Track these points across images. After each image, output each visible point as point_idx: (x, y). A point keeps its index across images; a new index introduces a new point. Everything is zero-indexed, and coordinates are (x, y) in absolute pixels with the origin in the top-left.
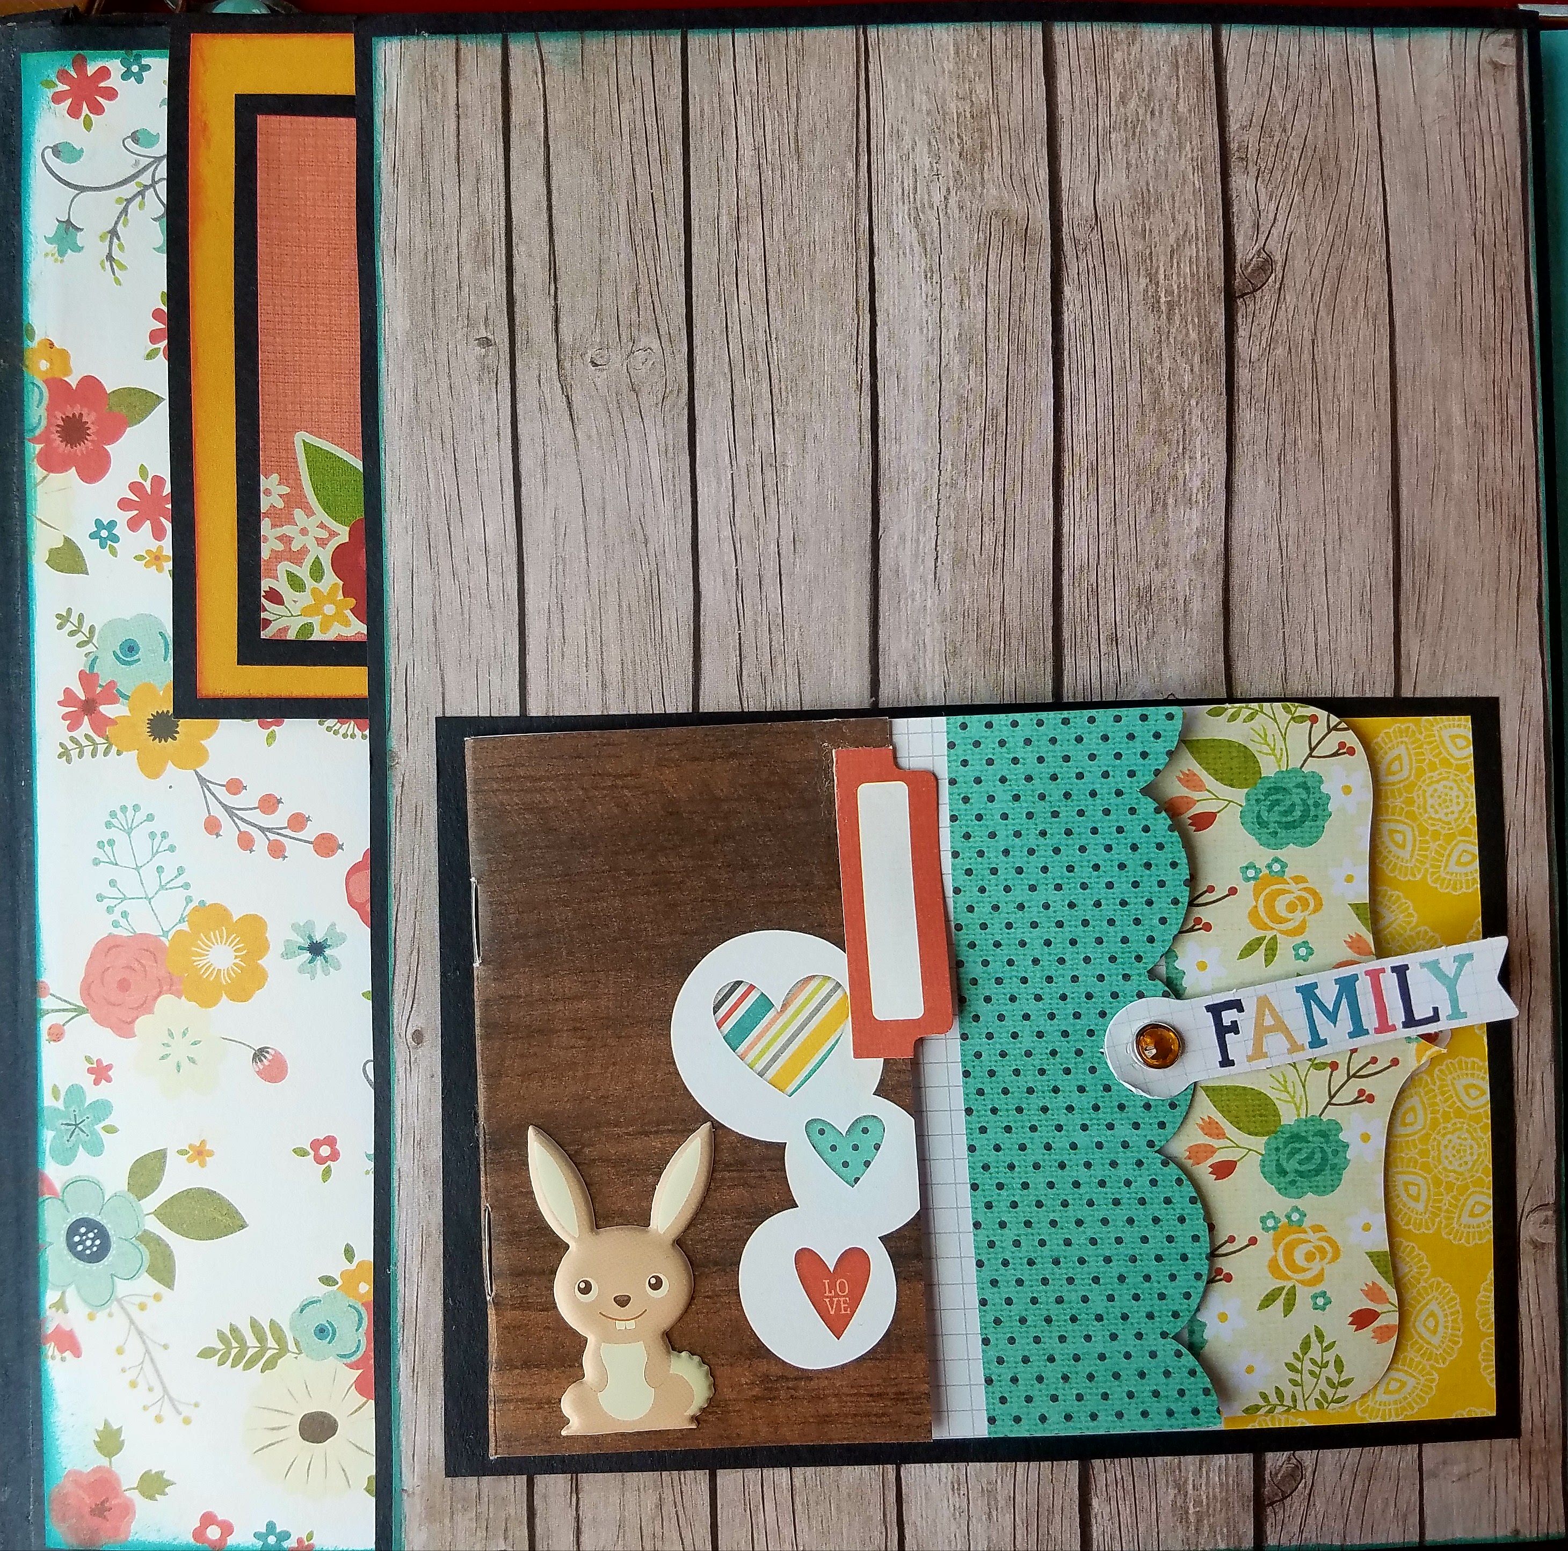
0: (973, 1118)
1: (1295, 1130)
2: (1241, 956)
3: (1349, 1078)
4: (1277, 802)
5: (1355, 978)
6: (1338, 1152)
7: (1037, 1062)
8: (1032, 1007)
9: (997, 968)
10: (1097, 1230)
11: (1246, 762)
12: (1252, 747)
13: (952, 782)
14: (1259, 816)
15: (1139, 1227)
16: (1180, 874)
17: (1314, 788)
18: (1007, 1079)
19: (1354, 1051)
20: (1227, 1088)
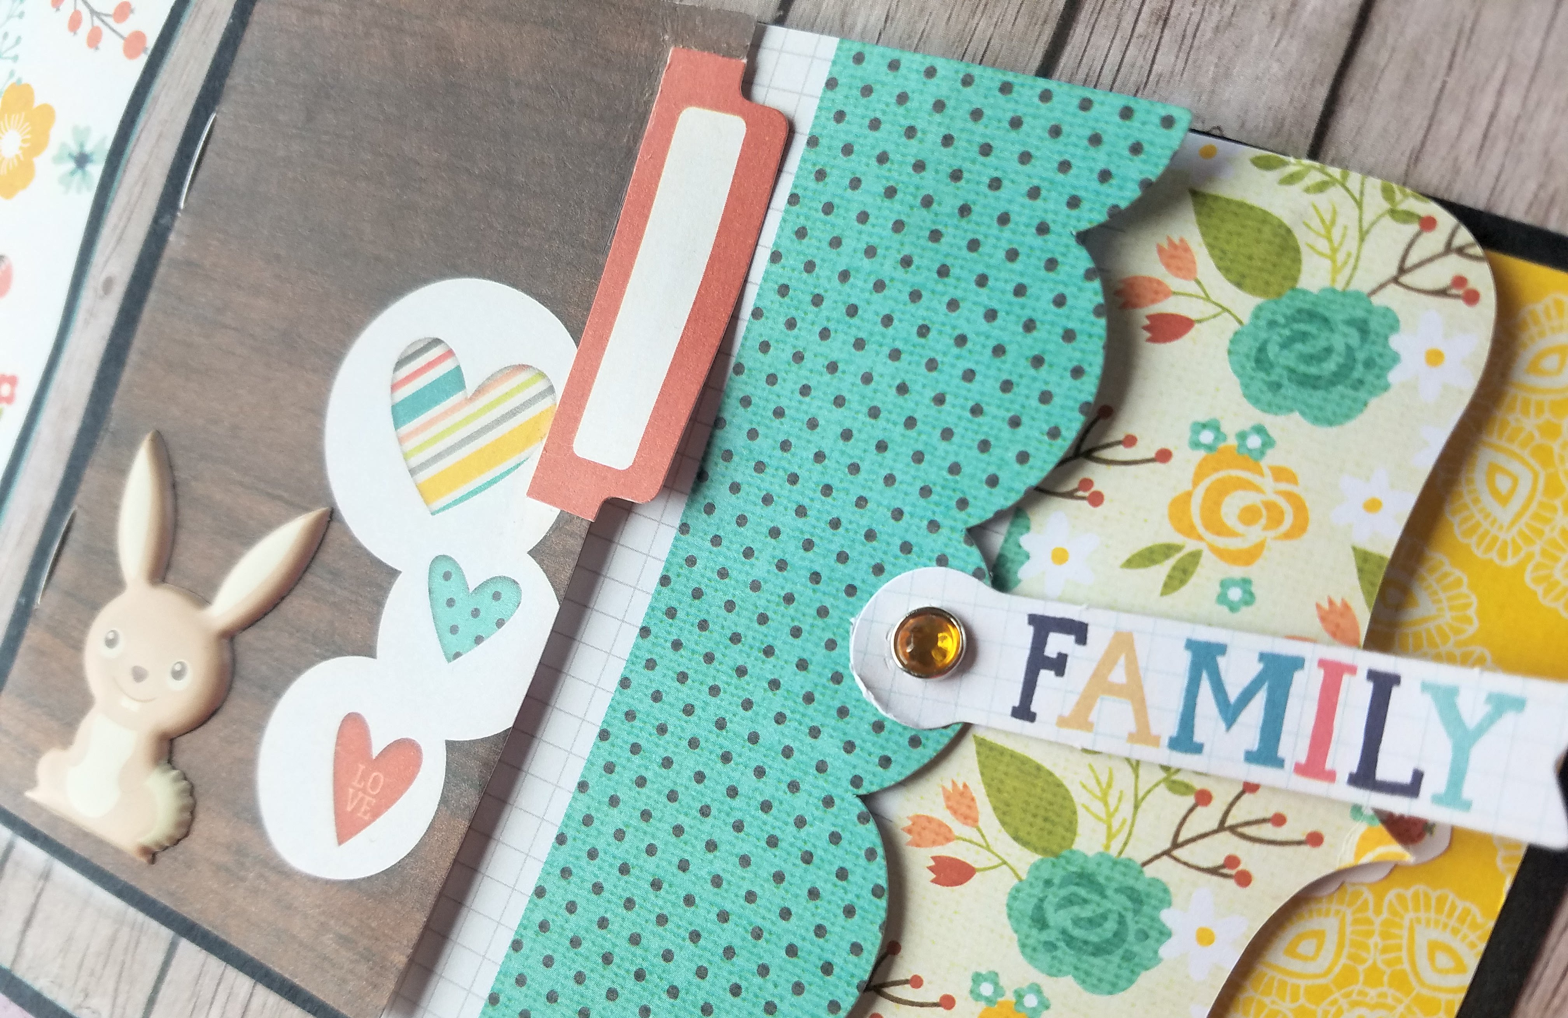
0: (647, 643)
1: (1091, 867)
2: (1130, 563)
3: (1222, 827)
4: (1304, 337)
5: (1297, 663)
6: (1147, 936)
7: (762, 602)
8: (787, 521)
9: (765, 447)
10: (730, 867)
11: (1279, 255)
12: (1302, 236)
13: (813, 142)
14: (1262, 349)
15: (787, 891)
16: (1080, 391)
17: (1377, 334)
18: (713, 610)
19: (1250, 788)
20: (1013, 755)
